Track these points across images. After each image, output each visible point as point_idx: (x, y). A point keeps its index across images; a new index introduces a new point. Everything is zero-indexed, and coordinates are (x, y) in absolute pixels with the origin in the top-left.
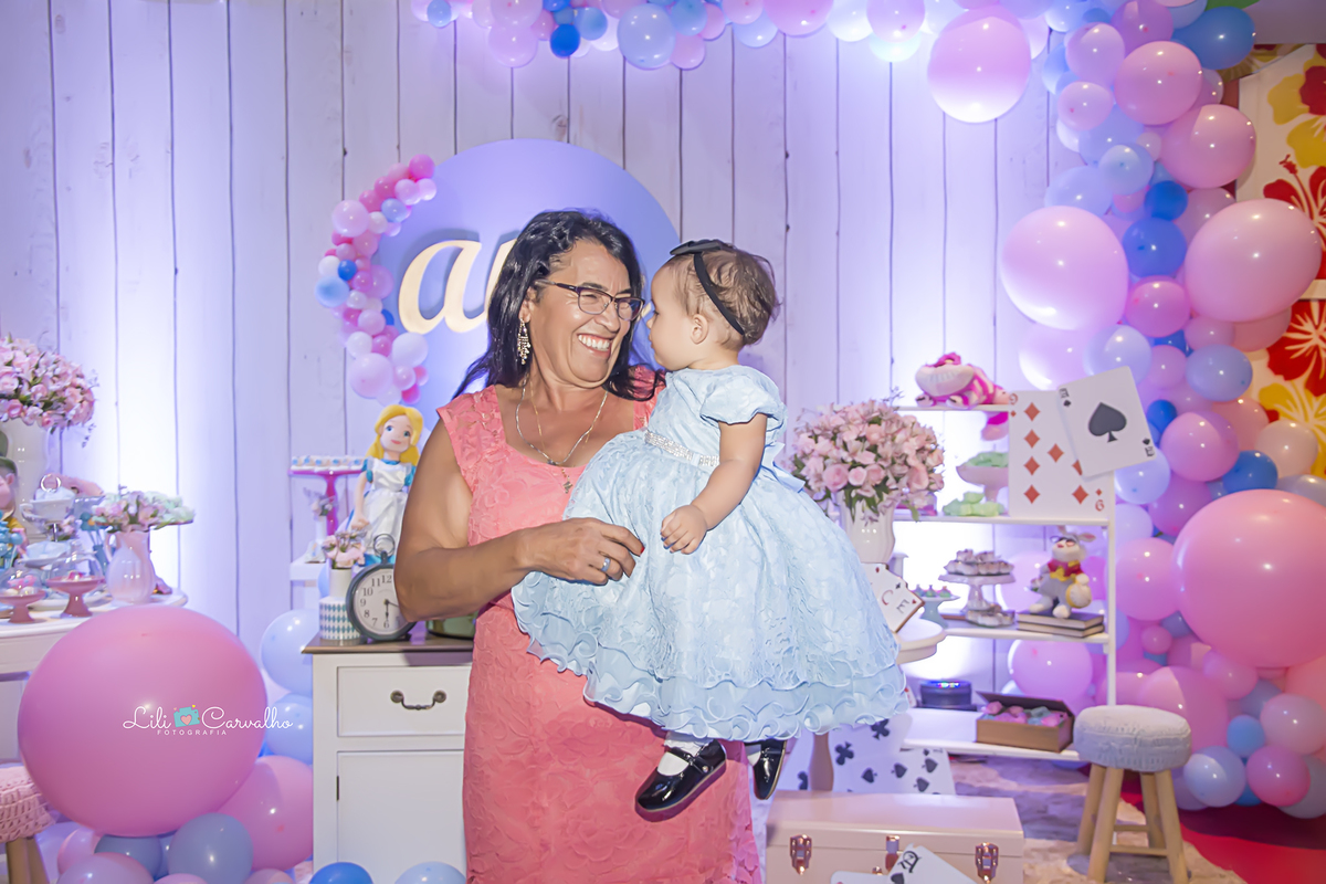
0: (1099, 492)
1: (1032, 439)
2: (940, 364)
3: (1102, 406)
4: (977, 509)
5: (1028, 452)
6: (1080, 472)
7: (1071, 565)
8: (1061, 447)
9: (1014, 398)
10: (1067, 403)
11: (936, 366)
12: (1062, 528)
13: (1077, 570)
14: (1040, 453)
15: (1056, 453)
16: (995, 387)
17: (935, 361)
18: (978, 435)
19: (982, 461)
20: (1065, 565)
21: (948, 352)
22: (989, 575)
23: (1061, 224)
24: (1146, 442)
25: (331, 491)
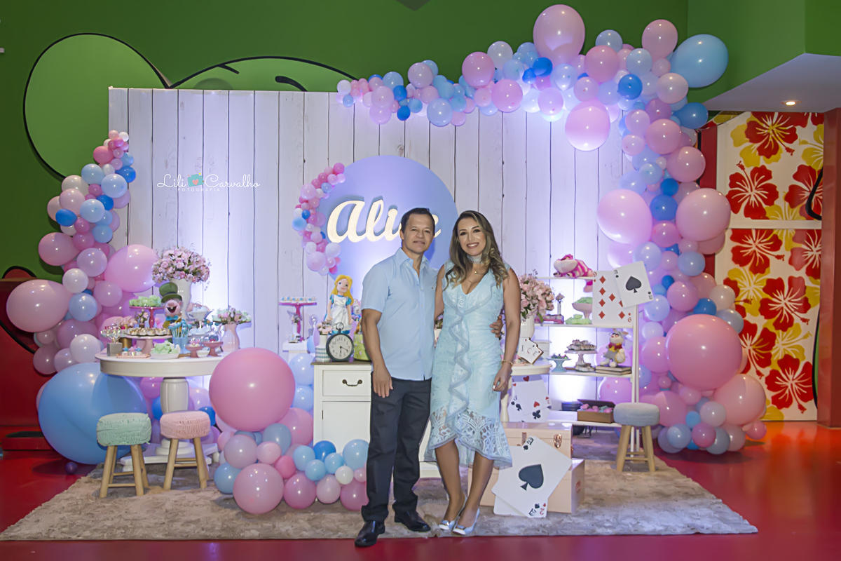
0: (629, 314)
1: (602, 291)
2: (564, 259)
3: (631, 278)
4: (579, 321)
5: (600, 297)
6: (622, 306)
7: (618, 344)
8: (614, 295)
9: (595, 274)
10: (617, 276)
11: (562, 260)
12: (614, 329)
13: (620, 347)
14: (606, 297)
15: (612, 298)
16: (588, 269)
17: (562, 257)
18: (582, 290)
19: (583, 300)
20: (614, 345)
21: (567, 254)
22: (585, 350)
23: (623, 197)
24: (649, 293)
25: (298, 312)
